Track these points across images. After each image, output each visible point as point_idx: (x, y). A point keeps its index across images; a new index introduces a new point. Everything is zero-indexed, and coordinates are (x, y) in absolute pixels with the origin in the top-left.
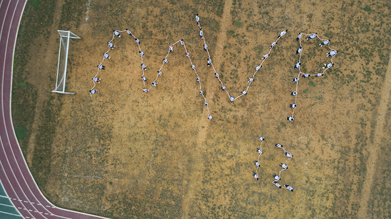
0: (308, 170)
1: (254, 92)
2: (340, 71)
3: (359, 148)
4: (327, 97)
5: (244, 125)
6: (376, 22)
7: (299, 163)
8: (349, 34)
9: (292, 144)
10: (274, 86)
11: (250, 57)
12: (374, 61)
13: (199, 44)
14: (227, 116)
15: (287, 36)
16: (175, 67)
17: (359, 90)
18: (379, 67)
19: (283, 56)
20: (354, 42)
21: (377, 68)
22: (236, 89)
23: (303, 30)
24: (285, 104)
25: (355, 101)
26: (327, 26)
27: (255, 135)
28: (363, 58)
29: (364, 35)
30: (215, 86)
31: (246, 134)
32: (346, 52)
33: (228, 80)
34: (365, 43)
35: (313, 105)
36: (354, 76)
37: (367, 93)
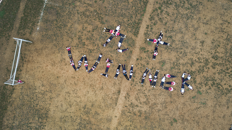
2: (221, 85)
4: (210, 103)
5: (146, 118)
8: (230, 58)
11: (155, 68)
13: (119, 55)
14: (135, 110)
15: (184, 55)
16: (99, 70)
19: (180, 70)
22: (143, 91)
23: (196, 52)
24: (178, 105)
26: (214, 51)
27: (154, 126)
30: (128, 87)
32: (227, 71)
33: (138, 84)
35: (198, 108)
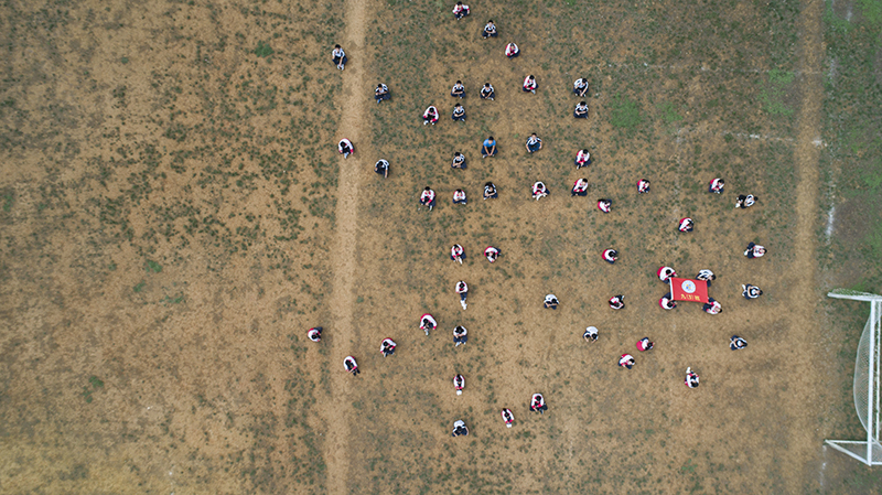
0: (178, 488)
1: (11, 310)
3: (297, 413)
6: (291, 80)
7: (152, 475)
9: (125, 428)
10: (59, 287)
12: (302, 182)
17: (275, 262)
18: (316, 196)
20: (243, 140)
21: (311, 198)
25: (268, 293)
28: (273, 178)
29: (264, 119)
31: (7, 421)
34: (270, 140)
36: (257, 227)
37: (297, 266)
